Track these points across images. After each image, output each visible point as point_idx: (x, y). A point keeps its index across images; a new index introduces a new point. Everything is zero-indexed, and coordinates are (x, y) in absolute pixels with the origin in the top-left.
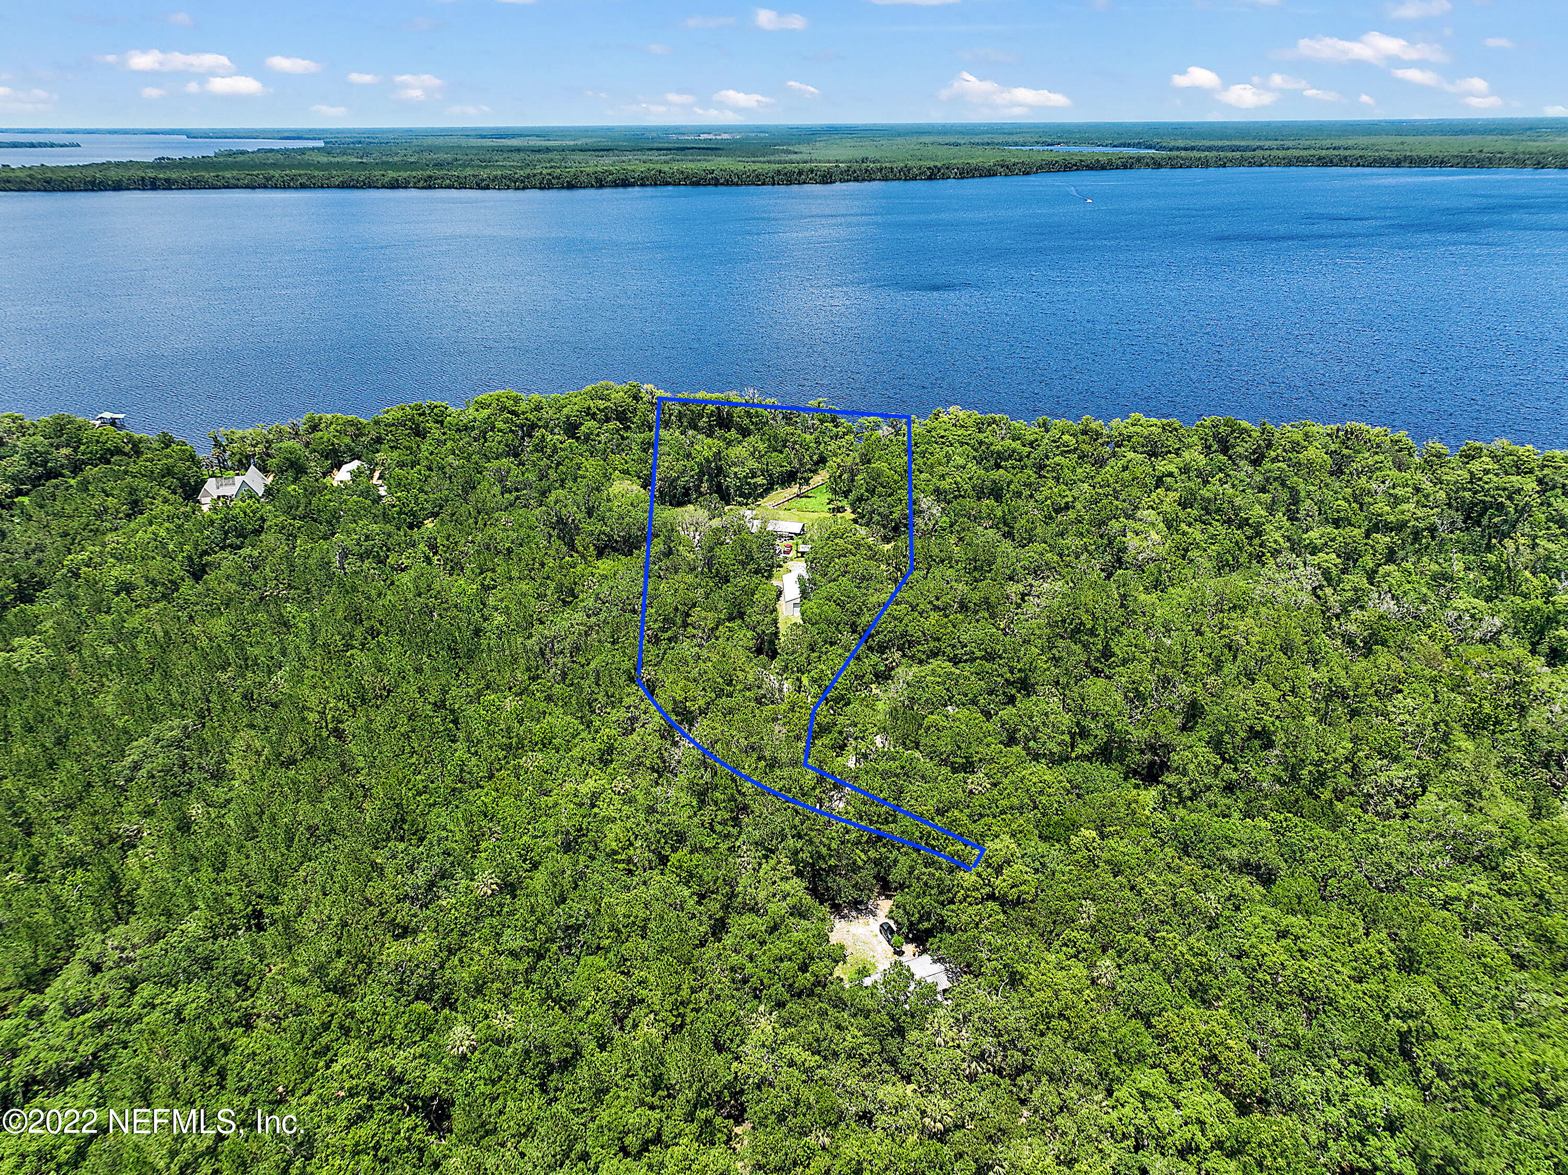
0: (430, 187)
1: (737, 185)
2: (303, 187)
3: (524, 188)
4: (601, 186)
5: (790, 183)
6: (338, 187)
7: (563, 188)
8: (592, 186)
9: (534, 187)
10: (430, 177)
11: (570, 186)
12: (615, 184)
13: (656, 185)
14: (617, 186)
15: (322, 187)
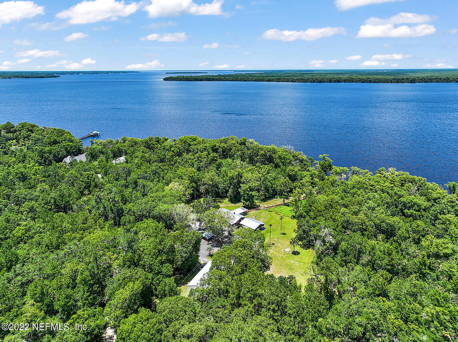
0: (279, 81)
1: (378, 83)
2: (245, 81)
3: (306, 82)
4: (331, 82)
5: (398, 82)
6: (254, 81)
7: (318, 82)
8: (328, 82)
9: (309, 82)
10: (279, 78)
11: (320, 82)
12: (335, 82)
13: (349, 82)
14: (336, 82)
15: (250, 81)
